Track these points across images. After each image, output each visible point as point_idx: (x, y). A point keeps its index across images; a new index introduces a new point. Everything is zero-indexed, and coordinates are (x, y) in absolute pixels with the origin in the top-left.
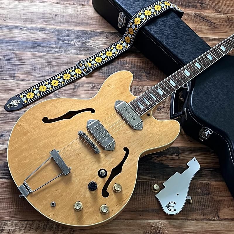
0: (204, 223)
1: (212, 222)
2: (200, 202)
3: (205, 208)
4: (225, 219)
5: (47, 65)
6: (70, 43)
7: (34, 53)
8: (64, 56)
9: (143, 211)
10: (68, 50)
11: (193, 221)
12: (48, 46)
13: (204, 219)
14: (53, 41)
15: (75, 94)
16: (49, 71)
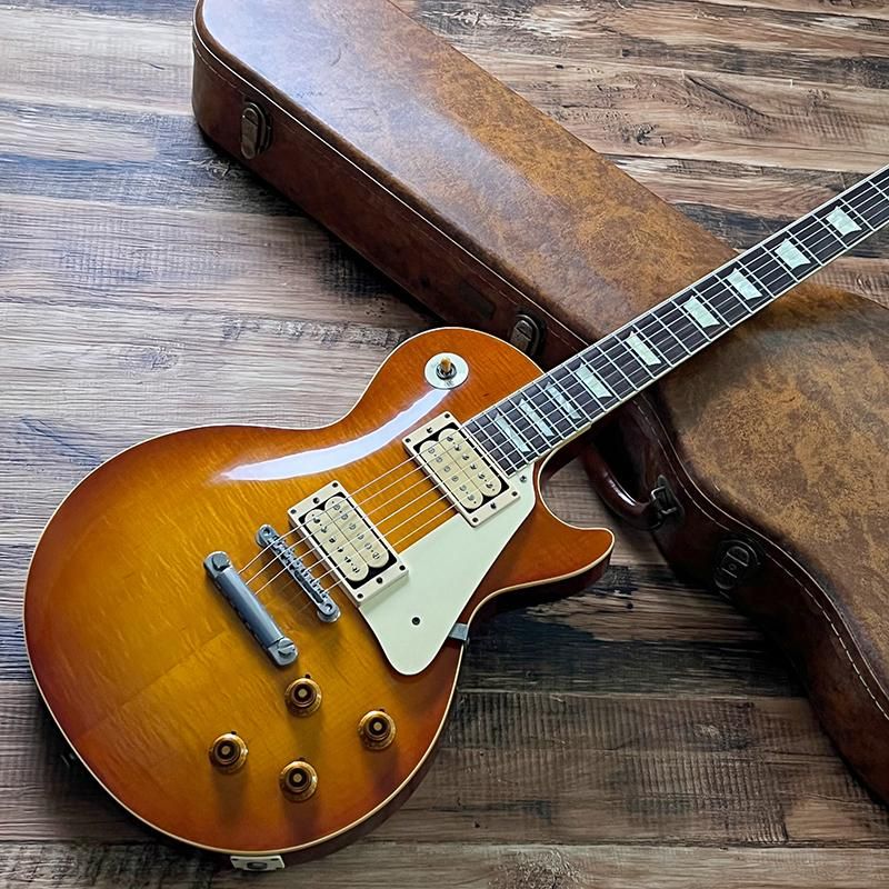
0: (730, 857)
1: (760, 852)
2: (714, 774)
3: (733, 801)
4: (813, 843)
5: (117, 246)
6: (210, 170)
7: (69, 201)
8: (186, 217)
9: (489, 808)
10: (203, 194)
11: (686, 849)
12: (126, 175)
13: (729, 840)
14: (144, 159)
15: (226, 359)
16: (127, 269)
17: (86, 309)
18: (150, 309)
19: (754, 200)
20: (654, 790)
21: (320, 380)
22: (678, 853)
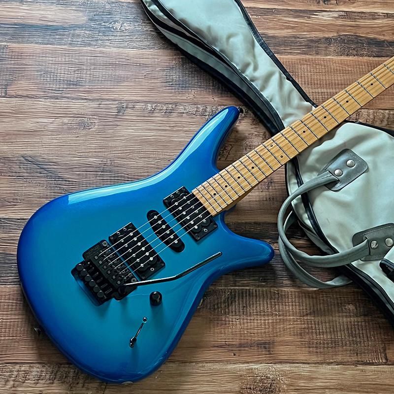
0: (359, 370)
1: (373, 367)
2: (352, 328)
3: (361, 342)
5: (67, 68)
6: (113, 27)
7: (45, 46)
8: (101, 52)
9: (241, 345)
10: (109, 40)
11: (336, 366)
12: (72, 32)
13: (358, 361)
14: (81, 23)
15: (118, 123)
16: (72, 80)
17: (52, 100)
18: (83, 99)
19: (382, 31)
20: (322, 336)
21: (163, 133)
22: (332, 369)
